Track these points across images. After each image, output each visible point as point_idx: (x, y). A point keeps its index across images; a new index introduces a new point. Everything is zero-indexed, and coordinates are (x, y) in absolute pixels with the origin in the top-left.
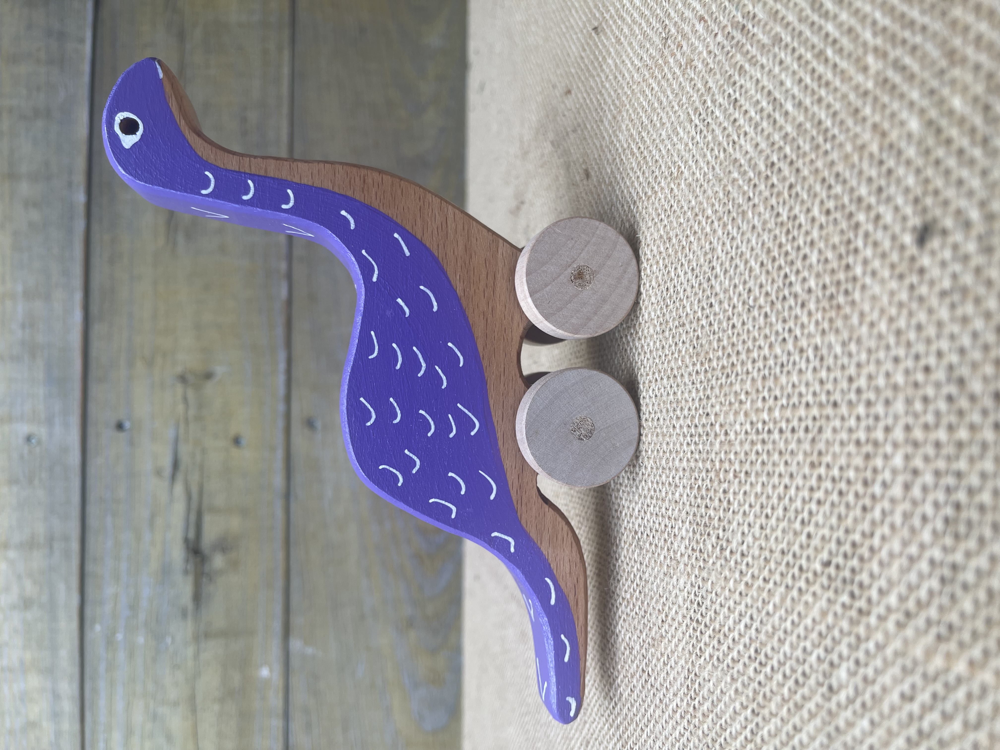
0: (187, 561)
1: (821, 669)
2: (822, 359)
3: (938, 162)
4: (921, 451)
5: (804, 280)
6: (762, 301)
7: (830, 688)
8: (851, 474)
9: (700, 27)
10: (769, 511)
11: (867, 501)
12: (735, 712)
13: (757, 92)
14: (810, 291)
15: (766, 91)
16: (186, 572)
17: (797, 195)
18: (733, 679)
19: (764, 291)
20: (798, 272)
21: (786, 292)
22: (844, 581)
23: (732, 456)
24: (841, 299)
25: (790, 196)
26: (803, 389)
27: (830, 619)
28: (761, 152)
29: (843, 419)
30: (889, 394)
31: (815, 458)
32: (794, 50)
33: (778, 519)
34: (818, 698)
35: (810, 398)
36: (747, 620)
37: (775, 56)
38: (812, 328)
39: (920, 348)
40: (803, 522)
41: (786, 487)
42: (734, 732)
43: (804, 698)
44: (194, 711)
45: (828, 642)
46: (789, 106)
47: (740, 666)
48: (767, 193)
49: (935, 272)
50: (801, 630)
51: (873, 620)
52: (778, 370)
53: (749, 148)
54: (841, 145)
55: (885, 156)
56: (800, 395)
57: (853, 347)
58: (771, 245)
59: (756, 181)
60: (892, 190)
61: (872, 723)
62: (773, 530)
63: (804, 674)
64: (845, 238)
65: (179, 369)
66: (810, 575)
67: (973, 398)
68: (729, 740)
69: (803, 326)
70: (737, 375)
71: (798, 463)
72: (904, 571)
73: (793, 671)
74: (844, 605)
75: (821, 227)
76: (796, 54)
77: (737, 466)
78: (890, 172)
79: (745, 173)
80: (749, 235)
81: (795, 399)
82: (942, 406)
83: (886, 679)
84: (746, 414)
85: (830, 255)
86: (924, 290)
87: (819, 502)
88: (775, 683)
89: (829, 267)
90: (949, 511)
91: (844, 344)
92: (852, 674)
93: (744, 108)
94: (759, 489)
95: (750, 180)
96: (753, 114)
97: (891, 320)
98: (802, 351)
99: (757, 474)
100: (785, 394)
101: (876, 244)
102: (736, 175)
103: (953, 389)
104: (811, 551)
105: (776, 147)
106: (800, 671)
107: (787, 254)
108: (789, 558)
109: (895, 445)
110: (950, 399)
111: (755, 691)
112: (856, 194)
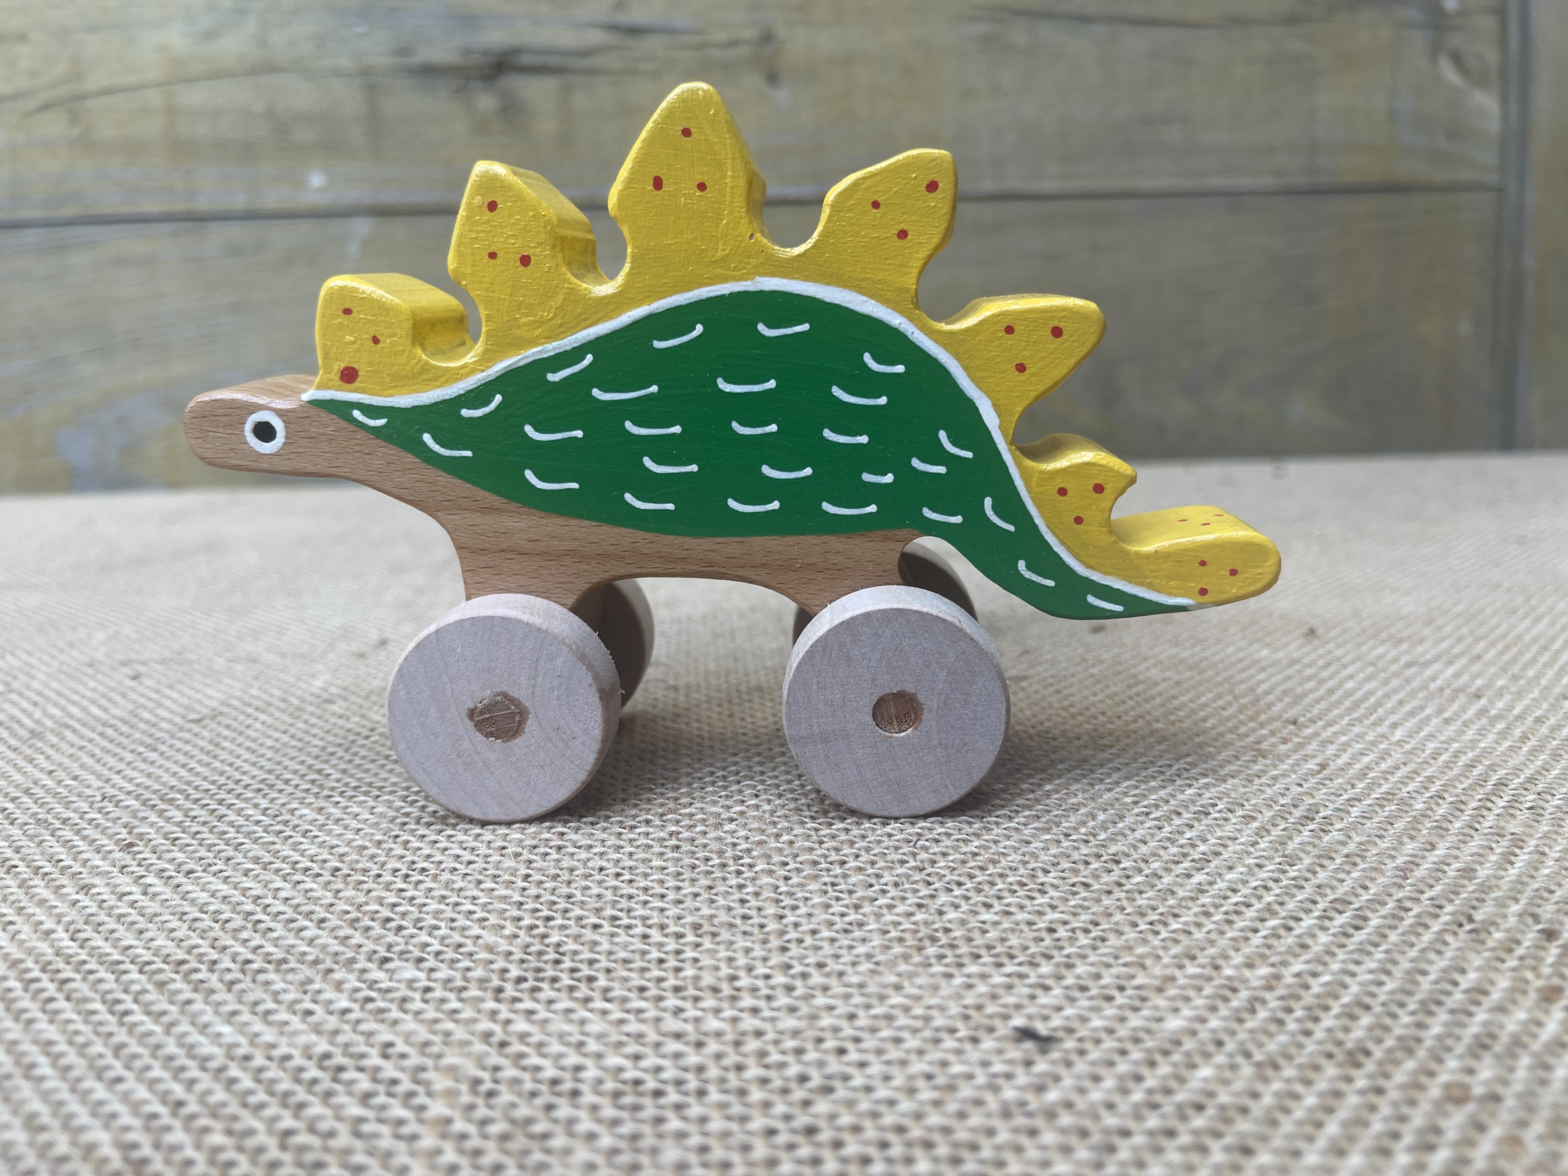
0: (485, 53)
1: (411, 948)
2: (846, 931)
3: (1123, 1052)
4: (729, 1049)
5: (956, 907)
6: (923, 856)
7: (386, 960)
8: (689, 972)
9: (1312, 765)
10: (627, 877)
11: (653, 992)
12: (332, 847)
13: (1220, 838)
14: (941, 913)
15: (1221, 849)
16: (467, 52)
17: (1075, 894)
18: (380, 842)
19: (938, 858)
20: (967, 898)
21: (937, 885)
22: (539, 970)
23: (699, 828)
24: (931, 951)
25: (1073, 885)
26: (803, 910)
27: (484, 955)
28: (1135, 847)
29: (765, 959)
30: (804, 1009)
31: (706, 928)
32: (1276, 881)
33: (616, 888)
34: (369, 946)
35: (790, 919)
36: (467, 856)
37: (1268, 858)
38: (888, 918)
39: (870, 1042)
40: (615, 918)
41: (663, 896)
42: (302, 847)
43: (368, 929)
44: (254, 71)
45: (450, 954)
46: (1199, 878)
47: (399, 851)
48: (1076, 856)
49: (974, 1054)
50: (462, 922)
51: (490, 1005)
52: (827, 879)
53: (1139, 834)
54: (1145, 941)
55: (1129, 992)
56: (795, 908)
57: (865, 966)
58: (1004, 863)
59: (1094, 842)
60: (1085, 1003)
61: (345, 1011)
62: (600, 883)
63: (400, 928)
64: (1016, 952)
65: (782, 33)
66: (541, 930)
67: (806, 1104)
68: (291, 841)
69: (890, 907)
70: (817, 830)
71: (698, 910)
72: (561, 1037)
73: (404, 915)
74: (505, 971)
75: (1030, 923)
76: (1271, 884)
77: (686, 835)
78: (1109, 999)
79: (1106, 829)
80: (1016, 837)
81: (787, 901)
82: (793, 1070)
83: (409, 1024)
84: (761, 843)
85: (992, 935)
86: (949, 1043)
87: (645, 937)
88: (383, 894)
89: (976, 935)
90: (651, 1084)
91: (869, 956)
92: (411, 984)
93: (1196, 824)
94: (656, 863)
95: (1094, 836)
96: (1188, 835)
97: (906, 1009)
98: (857, 907)
99: (679, 860)
100: (794, 890)
101: (1009, 987)
102: (1101, 817)
103: (816, 1080)
104: (574, 930)
105: (1143, 865)
106: (404, 923)
107: (992, 884)
108: (563, 905)
109: (735, 1020)
110: (803, 1079)
111: (365, 871)
112: (1078, 962)
